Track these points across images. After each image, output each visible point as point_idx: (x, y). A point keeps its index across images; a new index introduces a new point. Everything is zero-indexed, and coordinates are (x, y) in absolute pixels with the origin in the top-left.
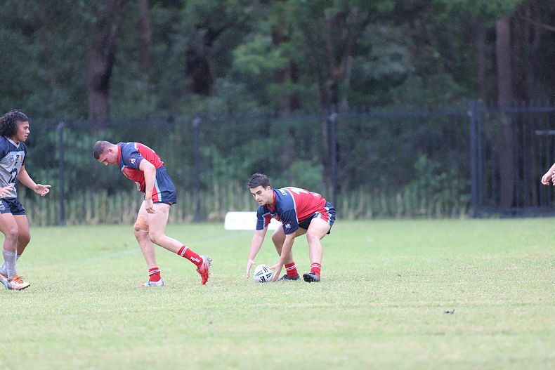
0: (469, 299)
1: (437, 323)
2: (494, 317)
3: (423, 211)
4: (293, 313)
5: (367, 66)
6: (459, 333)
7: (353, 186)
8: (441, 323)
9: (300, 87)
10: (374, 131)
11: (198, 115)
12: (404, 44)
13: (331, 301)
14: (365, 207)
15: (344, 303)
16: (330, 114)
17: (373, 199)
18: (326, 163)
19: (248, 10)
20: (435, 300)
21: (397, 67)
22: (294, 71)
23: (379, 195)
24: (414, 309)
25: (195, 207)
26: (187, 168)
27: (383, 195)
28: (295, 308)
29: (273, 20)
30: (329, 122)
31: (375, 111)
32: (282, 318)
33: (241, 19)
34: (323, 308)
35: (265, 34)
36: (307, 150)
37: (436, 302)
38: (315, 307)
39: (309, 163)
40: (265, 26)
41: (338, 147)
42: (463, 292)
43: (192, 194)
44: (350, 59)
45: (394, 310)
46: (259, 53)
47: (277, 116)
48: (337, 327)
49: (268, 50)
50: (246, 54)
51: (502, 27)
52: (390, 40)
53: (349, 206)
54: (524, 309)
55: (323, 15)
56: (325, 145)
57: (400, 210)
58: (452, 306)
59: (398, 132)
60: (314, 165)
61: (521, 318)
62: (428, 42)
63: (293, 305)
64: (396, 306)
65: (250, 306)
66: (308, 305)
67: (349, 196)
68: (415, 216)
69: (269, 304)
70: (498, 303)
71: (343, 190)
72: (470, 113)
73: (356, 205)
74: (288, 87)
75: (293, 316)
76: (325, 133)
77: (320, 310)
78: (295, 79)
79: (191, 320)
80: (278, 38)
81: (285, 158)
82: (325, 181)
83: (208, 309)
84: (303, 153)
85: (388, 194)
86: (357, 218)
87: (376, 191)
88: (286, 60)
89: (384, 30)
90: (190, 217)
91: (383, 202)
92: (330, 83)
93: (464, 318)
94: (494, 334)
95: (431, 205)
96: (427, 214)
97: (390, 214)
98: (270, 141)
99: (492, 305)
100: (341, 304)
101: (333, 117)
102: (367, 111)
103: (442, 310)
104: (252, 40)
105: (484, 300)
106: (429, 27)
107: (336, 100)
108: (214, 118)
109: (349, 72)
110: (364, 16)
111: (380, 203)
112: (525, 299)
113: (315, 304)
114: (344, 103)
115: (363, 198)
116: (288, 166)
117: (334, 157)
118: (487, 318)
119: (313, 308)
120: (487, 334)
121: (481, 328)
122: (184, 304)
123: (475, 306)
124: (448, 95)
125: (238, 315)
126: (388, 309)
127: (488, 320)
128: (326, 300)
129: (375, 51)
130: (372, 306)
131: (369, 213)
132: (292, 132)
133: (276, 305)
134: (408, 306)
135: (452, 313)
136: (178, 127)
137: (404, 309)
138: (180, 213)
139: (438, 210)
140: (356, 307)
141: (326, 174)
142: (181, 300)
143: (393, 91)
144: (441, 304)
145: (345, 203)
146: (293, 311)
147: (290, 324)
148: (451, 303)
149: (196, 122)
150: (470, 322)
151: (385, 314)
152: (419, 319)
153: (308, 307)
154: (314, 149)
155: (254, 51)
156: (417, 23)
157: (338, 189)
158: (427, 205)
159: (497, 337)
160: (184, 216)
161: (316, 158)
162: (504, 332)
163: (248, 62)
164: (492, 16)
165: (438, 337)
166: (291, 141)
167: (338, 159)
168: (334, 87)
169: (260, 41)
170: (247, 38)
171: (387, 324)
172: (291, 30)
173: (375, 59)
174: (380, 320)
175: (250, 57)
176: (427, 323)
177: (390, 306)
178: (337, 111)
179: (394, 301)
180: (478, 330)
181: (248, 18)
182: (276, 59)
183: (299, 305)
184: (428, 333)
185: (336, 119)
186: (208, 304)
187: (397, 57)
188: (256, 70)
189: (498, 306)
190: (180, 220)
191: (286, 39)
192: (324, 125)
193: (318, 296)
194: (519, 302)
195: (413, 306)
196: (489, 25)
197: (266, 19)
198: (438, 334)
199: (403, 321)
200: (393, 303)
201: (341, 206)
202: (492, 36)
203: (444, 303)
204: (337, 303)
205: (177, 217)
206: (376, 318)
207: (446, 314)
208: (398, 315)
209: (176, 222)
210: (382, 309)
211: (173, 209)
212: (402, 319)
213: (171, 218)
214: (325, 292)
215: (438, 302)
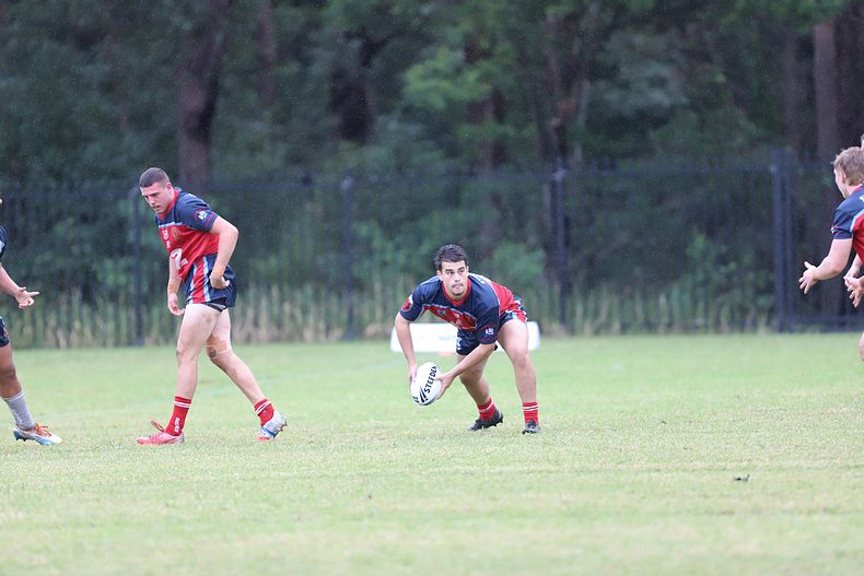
0: (771, 458)
1: (722, 496)
2: (811, 486)
3: (700, 321)
4: (498, 481)
5: (613, 96)
6: (757, 511)
7: (591, 283)
8: (729, 496)
9: (509, 130)
10: (622, 197)
11: (349, 173)
12: (671, 61)
13: (557, 463)
14: (610, 315)
15: (576, 466)
16: (555, 171)
17: (622, 303)
18: (548, 247)
19: (426, 10)
20: (719, 460)
21: (659, 97)
22: (499, 105)
23: (632, 297)
24: (686, 474)
25: (344, 316)
26: (332, 256)
27: (638, 296)
28: (500, 473)
29: (466, 26)
30: (553, 185)
31: (625, 166)
32: (480, 490)
33: (416, 22)
34: (544, 474)
35: (453, 48)
36: (520, 225)
37: (720, 464)
38: (532, 472)
39: (521, 248)
40: (454, 34)
41: (567, 222)
42: (763, 447)
43: (340, 295)
44: (586, 86)
45: (655, 475)
46: (446, 77)
47: (472, 174)
48: (565, 502)
49: (458, 71)
50: (424, 78)
51: (822, 34)
52: (647, 55)
53: (585, 313)
54: (857, 474)
55: (543, 16)
56: (547, 218)
57: (665, 319)
58: (745, 469)
59: (660, 199)
60: (532, 249)
61: (854, 488)
62: (707, 58)
63: (498, 469)
64: (658, 470)
65: (431, 470)
66: (520, 469)
67: (585, 297)
68: (689, 328)
69: (460, 467)
70: (817, 464)
71: (576, 290)
72: (773, 169)
73: (596, 313)
74: (489, 129)
75: (497, 485)
76: (547, 200)
77: (539, 476)
78: (500, 116)
79: (340, 492)
80: (473, 54)
81: (484, 239)
82: (547, 275)
83: (366, 475)
84: (512, 232)
85: (645, 297)
86: (597, 332)
87: (627, 290)
88: (486, 88)
89: (639, 39)
90: (337, 333)
91: (639, 309)
92: (555, 122)
93: (765, 488)
94: (810, 512)
95: (712, 313)
96: (706, 326)
97: (650, 327)
98: (461, 215)
99: (808, 468)
100: (573, 468)
101: (559, 175)
102: (613, 166)
103: (730, 476)
104: (433, 56)
105: (795, 459)
106: (708, 36)
107: (564, 150)
108: (373, 178)
109: (584, 102)
110: (608, 18)
111: (633, 310)
112: (859, 458)
113: (533, 468)
114: (578, 154)
115: (606, 301)
116: (489, 252)
117: (561, 238)
118: (799, 488)
119: (528, 473)
120: (801, 512)
121: (790, 504)
122: (328, 467)
123: (781, 469)
124: (740, 140)
125: (412, 485)
126: (646, 475)
127: (802, 491)
128: (548, 460)
129: (625, 72)
130: (621, 471)
131: (616, 326)
132: (496, 200)
133: (471, 468)
134: (677, 469)
135: (746, 480)
136: (318, 192)
137: (670, 475)
138: (322, 326)
139: (724, 320)
140: (595, 471)
141: (549, 264)
142: (323, 461)
143: (653, 135)
144: (728, 467)
145: (579, 310)
146: (497, 477)
147: (494, 499)
148: (745, 464)
149: (346, 184)
150: (772, 495)
151: (640, 483)
152: (693, 489)
153: (520, 472)
154: (530, 226)
155: (436, 73)
156: (691, 28)
157: (567, 289)
158: (706, 315)
159: (816, 518)
160: (328, 330)
161: (533, 240)
162: (826, 510)
163: (428, 90)
164: (806, 17)
165: (723, 517)
166: (494, 214)
167: (567, 242)
168: (560, 130)
169: (445, 58)
170: (425, 52)
171: (643, 498)
172: (494, 41)
173: (625, 85)
174: (633, 492)
175: (432, 83)
176: (706, 497)
177: (649, 470)
178: (566, 166)
179: (655, 461)
180: (785, 507)
181: (427, 20)
182: (472, 86)
183: (506, 468)
184: (709, 512)
185: (564, 179)
186: (365, 467)
187: (659, 82)
188: (439, 103)
189: (817, 468)
190: (322, 337)
191: (487, 54)
192: (546, 189)
193: (536, 455)
194: (851, 463)
195: (685, 470)
196: (803, 31)
197: (455, 24)
198: (724, 513)
199: (668, 493)
200: (655, 465)
201: (573, 314)
202: (807, 48)
203: (733, 464)
204: (566, 465)
205: (317, 331)
206: (628, 488)
207: (736, 482)
208: (662, 484)
209: (316, 340)
210: (637, 474)
211: (311, 320)
212: (668, 490)
213: (308, 334)
214: (547, 448)
215: (723, 464)
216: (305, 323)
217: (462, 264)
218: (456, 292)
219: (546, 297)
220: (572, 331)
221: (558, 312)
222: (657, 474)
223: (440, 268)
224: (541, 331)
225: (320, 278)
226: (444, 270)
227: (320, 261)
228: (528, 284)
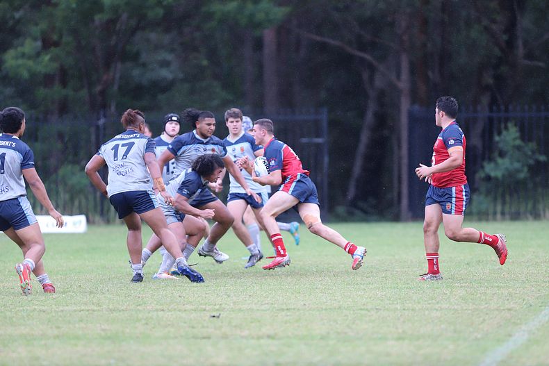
0: (234, 303)
1: (203, 327)
2: (259, 322)
4: (60, 316)
5: (136, 72)
6: (225, 337)
8: (207, 327)
9: (69, 92)
12: (172, 51)
13: (98, 305)
15: (111, 307)
16: (99, 119)
19: (17, 15)
20: (201, 304)
21: (166, 74)
22: (63, 76)
24: (180, 313)
28: (62, 311)
29: (43, 25)
30: (98, 127)
32: (49, 322)
33: (11, 23)
34: (90, 312)
35: (35, 39)
36: (76, 154)
37: (201, 306)
38: (83, 310)
39: (77, 168)
40: (36, 30)
42: (229, 296)
44: (119, 65)
46: (30, 58)
47: (45, 120)
48: (103, 330)
49: (38, 54)
50: (17, 58)
51: (269, 36)
52: (158, 47)
54: (288, 314)
55: (93, 21)
56: (93, 149)
58: (217, 310)
61: (286, 323)
62: (195, 49)
63: (61, 308)
64: (163, 310)
65: (18, 308)
66: (75, 308)
69: (36, 307)
70: (263, 307)
74: (57, 91)
75: (60, 319)
76: (93, 138)
77: (87, 313)
78: (64, 83)
80: (47, 44)
81: (53, 162)
84: (71, 157)
88: (55, 65)
89: (153, 36)
92: (98, 88)
93: (230, 322)
94: (259, 338)
98: (39, 145)
99: (258, 310)
100: (109, 308)
101: (101, 122)
103: (208, 314)
104: (22, 45)
105: (249, 304)
106: (197, 34)
107: (104, 106)
109: (118, 76)
110: (133, 23)
112: (289, 304)
113: (83, 308)
114: (113, 109)
116: (56, 170)
118: (252, 322)
119: (80, 311)
120: (253, 338)
121: (246, 333)
123: (240, 310)
124: (216, 103)
125: (6, 318)
126: (156, 313)
127: (253, 325)
128: (93, 304)
129: (144, 57)
130: (139, 310)
132: (61, 136)
133: (43, 308)
134: (175, 309)
135: (218, 317)
137: (170, 313)
140: (123, 310)
143: (161, 97)
144: (207, 309)
146: (60, 314)
147: (58, 328)
148: (217, 307)
150: (235, 326)
151: (151, 318)
152: (185, 323)
153: (75, 311)
154: (83, 153)
155: (23, 55)
156: (186, 30)
159: (262, 341)
161: (84, 162)
162: (269, 337)
163: (19, 66)
164: (259, 25)
165: (204, 341)
166: (59, 145)
168: (103, 93)
169: (29, 46)
170: (16, 42)
171: (154, 328)
172: (61, 37)
173: (144, 65)
174: (147, 324)
175: (20, 62)
176: (193, 327)
177: (157, 310)
178: (105, 116)
179: (161, 305)
180: (243, 334)
181: (19, 21)
182: (46, 63)
183: (66, 308)
184: (195, 337)
185: (104, 124)
187: (165, 64)
188: (25, 75)
189: (263, 310)
191: (56, 44)
192: (93, 130)
193: (85, 300)
194: (284, 307)
195: (179, 311)
196: (257, 33)
197: (37, 24)
198: (204, 338)
199: (169, 325)
200: (160, 307)
201: (109, 210)
202: (259, 45)
203: (211, 307)
204: (104, 306)
206: (144, 322)
207: (212, 319)
208: (164, 319)
210: (149, 313)
212: (169, 323)
214: (92, 296)
215: (204, 307)
219: (91, 197)
220: (108, 221)
221: (99, 208)
222: (162, 312)
224: (88, 221)
228: (81, 191)
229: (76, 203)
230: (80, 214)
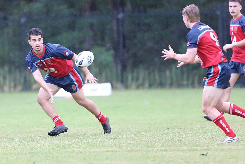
0: (218, 145)
1: (195, 162)
2: (236, 158)
3: (185, 82)
4: (92, 156)
7: (136, 65)
8: (198, 162)
10: (149, 26)
11: (25, 15)
13: (120, 147)
14: (144, 80)
15: (129, 148)
16: (118, 14)
17: (149, 74)
18: (116, 49)
20: (194, 146)
23: (153, 71)
25: (22, 80)
26: (17, 53)
27: (157, 72)
28: (94, 152)
30: (118, 20)
31: (151, 11)
32: (84, 159)
34: (114, 152)
36: (103, 39)
37: (194, 147)
38: (108, 151)
39: (103, 49)
41: (124, 38)
42: (214, 140)
43: (20, 71)
45: (164, 153)
47: (80, 15)
53: (132, 79)
56: (115, 36)
57: (169, 82)
58: (206, 150)
59: (167, 27)
60: (108, 50)
63: (93, 150)
64: (166, 150)
65: (62, 150)
66: (103, 150)
67: (132, 72)
68: (180, 86)
69: (75, 149)
70: (239, 147)
71: (129, 68)
72: (218, 13)
73: (138, 79)
75: (92, 158)
76: (115, 28)
77: (111, 153)
79: (20, 161)
82: (115, 62)
83: (33, 153)
84: (99, 42)
85: (160, 71)
86: (138, 87)
87: (152, 68)
90: (19, 88)
91: (157, 77)
93: (215, 159)
95: (191, 79)
96: (188, 85)
97: (162, 85)
98: (76, 34)
99: (235, 149)
100: (127, 149)
101: (120, 16)
102: (145, 11)
103: (199, 153)
107: (123, 4)
108: (35, 17)
111: (154, 77)
113: (108, 149)
114: (129, 6)
115: (142, 73)
117: (121, 44)
118: (231, 158)
119: (107, 152)
122: (15, 149)
123: (222, 150)
125: (54, 157)
126: (160, 153)
127: (232, 160)
128: (116, 146)
130: (149, 151)
131: (147, 85)
132: (92, 27)
133: (80, 150)
134: (175, 150)
135: (206, 155)
136: (10, 24)
137: (171, 153)
138: (12, 84)
139: (196, 81)
140: (137, 151)
141: (116, 56)
142: (13, 146)
144: (198, 149)
145: (130, 77)
146: (92, 154)
148: (205, 148)
149: (23, 20)
150: (218, 162)
151: (158, 156)
152: (182, 159)
153: (103, 152)
154: (107, 39)
157: (124, 68)
158: (188, 80)
160: (15, 87)
161: (109, 45)
166: (91, 33)
167: (124, 46)
174: (155, 160)
177: (162, 150)
178: (123, 12)
179: (164, 146)
183: (97, 150)
186: (32, 149)
189: (239, 150)
190: (12, 89)
192: (114, 23)
193: (110, 144)
195: (178, 151)
199: (171, 161)
200: (164, 148)
201: (127, 78)
203: (200, 148)
204: (124, 148)
205: (10, 87)
206: (152, 159)
207: (202, 156)
208: (167, 157)
209: (10, 91)
210: (156, 152)
211: (7, 82)
212: (170, 159)
213: (6, 88)
214: (115, 140)
215: (196, 148)
216: (5, 84)
217: (40, 37)
218: (37, 50)
219: (114, 70)
220: (127, 87)
221: (120, 77)
222: (165, 152)
223: (30, 38)
224: (113, 87)
225: (11, 63)
226: (31, 40)
227: (12, 55)
228: (107, 66)
229: (104, 74)
230: (107, 82)
